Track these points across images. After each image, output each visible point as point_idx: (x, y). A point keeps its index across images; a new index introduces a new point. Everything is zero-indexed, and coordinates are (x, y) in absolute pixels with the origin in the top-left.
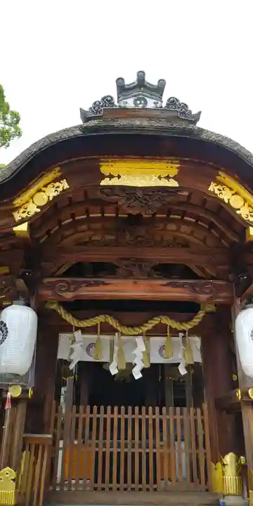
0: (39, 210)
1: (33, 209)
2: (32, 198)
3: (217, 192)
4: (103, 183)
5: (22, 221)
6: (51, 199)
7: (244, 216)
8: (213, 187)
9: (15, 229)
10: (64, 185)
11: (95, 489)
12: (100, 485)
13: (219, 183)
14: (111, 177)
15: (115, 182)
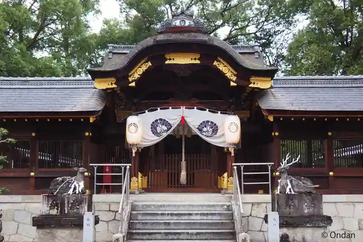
0: (139, 76)
1: (136, 76)
2: (136, 71)
3: (217, 65)
4: (166, 62)
5: (132, 82)
6: (144, 70)
7: (228, 77)
8: (215, 63)
9: (130, 85)
10: (150, 64)
11: (168, 187)
12: (170, 185)
13: (218, 61)
14: (170, 59)
15: (172, 62)
